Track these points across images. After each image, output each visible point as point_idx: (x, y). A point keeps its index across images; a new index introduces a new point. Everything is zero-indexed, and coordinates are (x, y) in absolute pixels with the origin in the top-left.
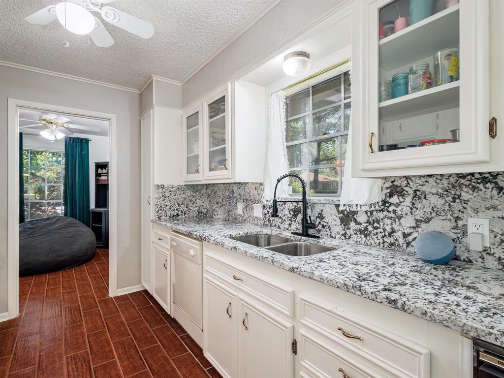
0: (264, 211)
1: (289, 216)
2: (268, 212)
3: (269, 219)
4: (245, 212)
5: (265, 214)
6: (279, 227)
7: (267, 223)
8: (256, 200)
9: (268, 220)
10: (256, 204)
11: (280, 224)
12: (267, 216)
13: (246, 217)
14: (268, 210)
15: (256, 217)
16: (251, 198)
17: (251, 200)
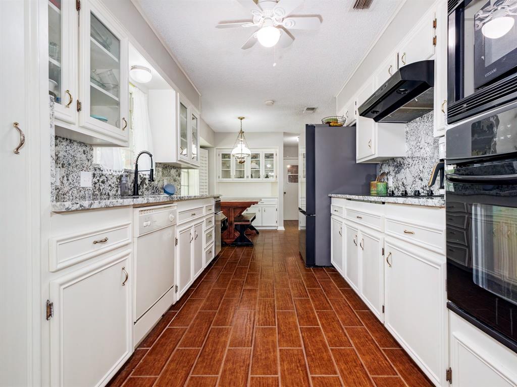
0: (94, 180)
1: (117, 183)
2: (98, 180)
3: (99, 188)
4: (65, 181)
5: (95, 183)
6: (108, 194)
7: (97, 192)
8: (84, 167)
9: (98, 190)
10: (83, 172)
11: (109, 192)
12: (97, 185)
13: (66, 189)
14: (98, 178)
15: (83, 188)
16: (77, 163)
17: (76, 166)
